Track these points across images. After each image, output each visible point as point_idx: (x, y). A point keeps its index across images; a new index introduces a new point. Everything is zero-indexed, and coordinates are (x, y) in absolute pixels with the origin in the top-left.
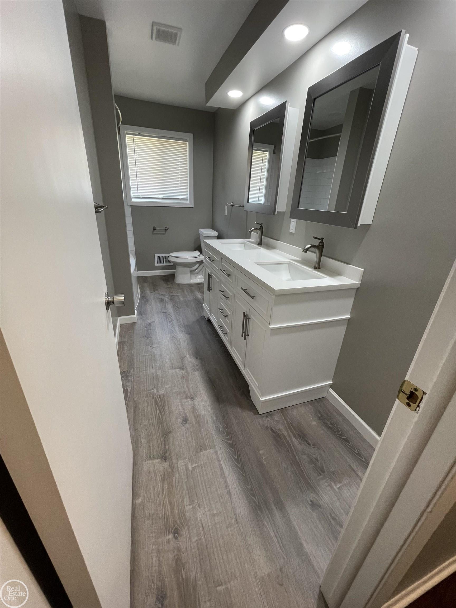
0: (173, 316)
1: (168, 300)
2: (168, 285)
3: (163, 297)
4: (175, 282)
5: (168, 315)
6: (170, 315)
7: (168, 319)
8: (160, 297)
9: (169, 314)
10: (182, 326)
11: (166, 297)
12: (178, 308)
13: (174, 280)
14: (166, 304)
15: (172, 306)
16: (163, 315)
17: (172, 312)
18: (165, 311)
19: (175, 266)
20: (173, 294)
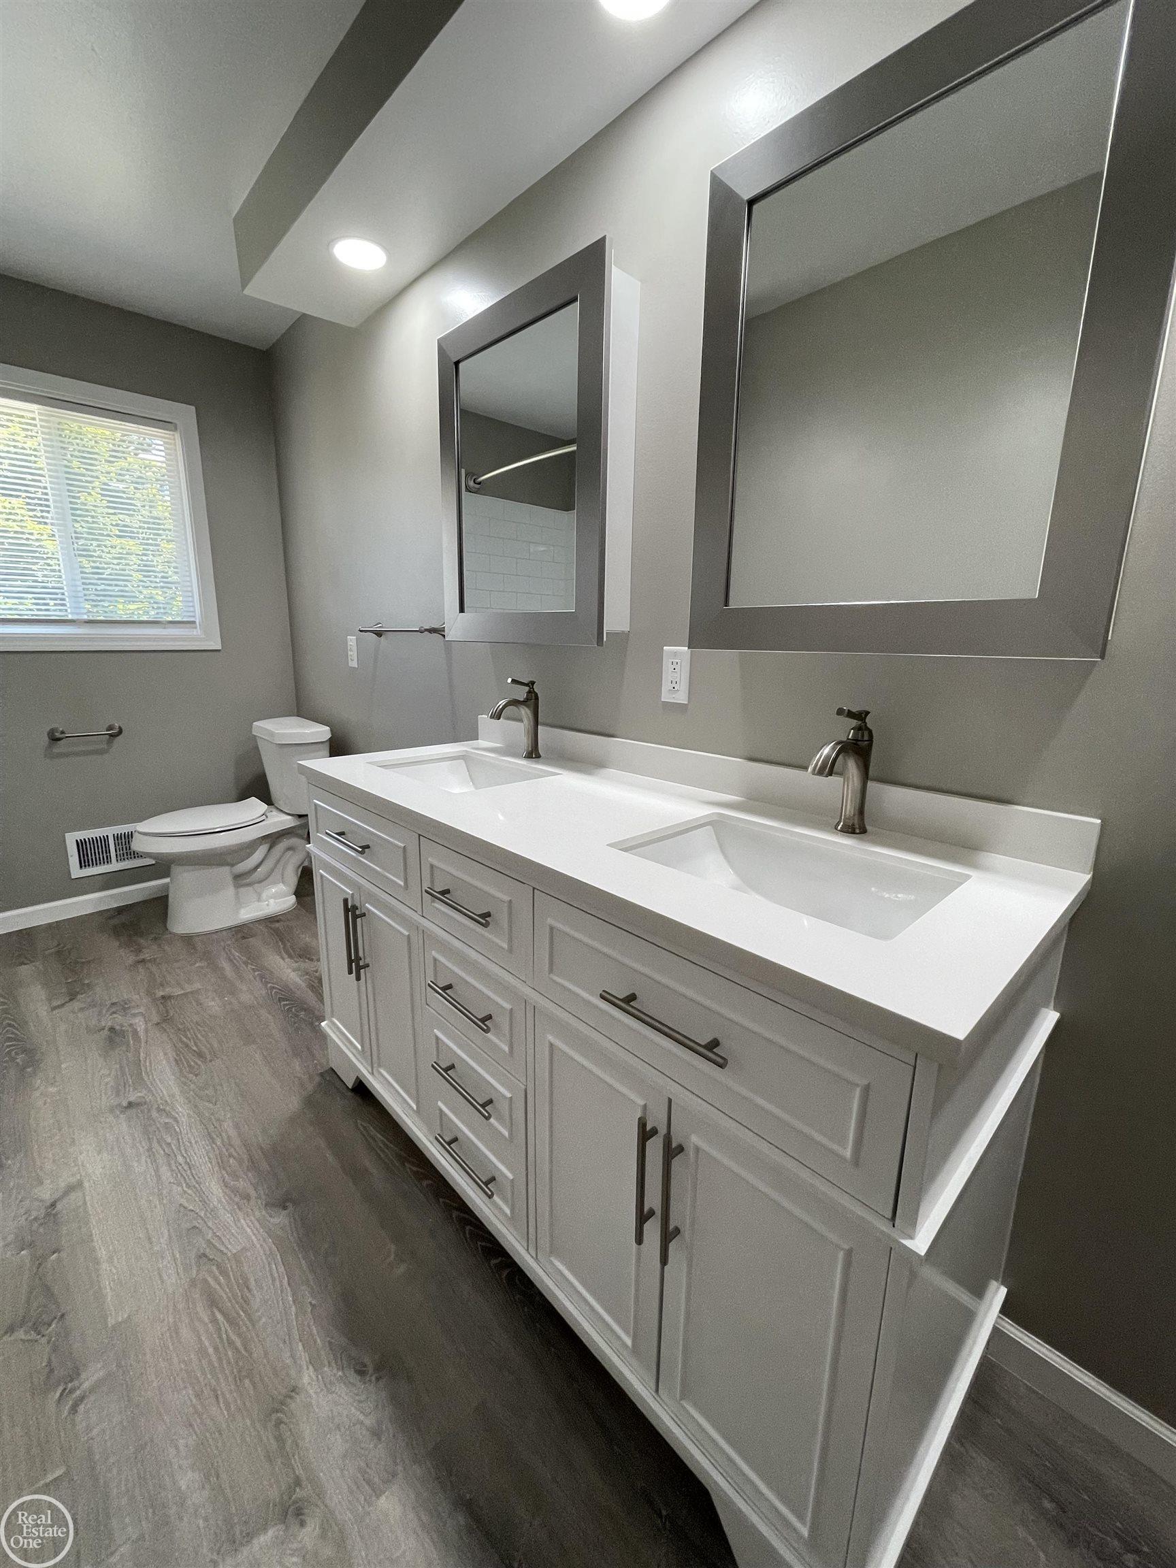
0: (182, 1110)
1: (146, 1031)
2: (139, 950)
3: (119, 1020)
4: (171, 930)
5: (154, 1114)
6: (168, 1115)
7: (155, 1144)
8: (107, 1022)
9: (159, 1110)
10: (240, 1162)
11: (134, 1015)
12: (200, 1055)
13: (165, 926)
14: (137, 1051)
15: (171, 1054)
16: (129, 1119)
17: (176, 1090)
18: (133, 1097)
19: (162, 866)
20: (168, 991)
